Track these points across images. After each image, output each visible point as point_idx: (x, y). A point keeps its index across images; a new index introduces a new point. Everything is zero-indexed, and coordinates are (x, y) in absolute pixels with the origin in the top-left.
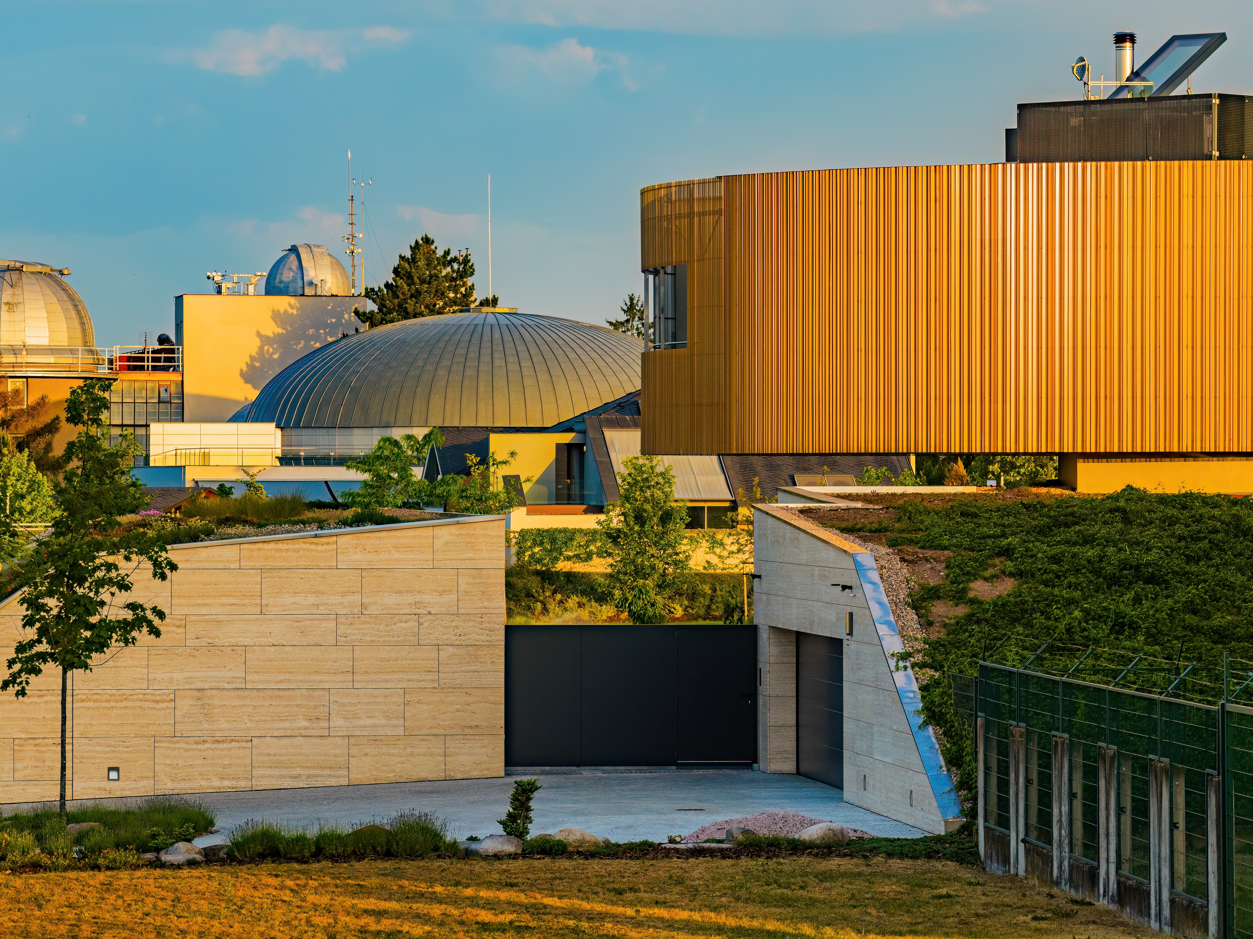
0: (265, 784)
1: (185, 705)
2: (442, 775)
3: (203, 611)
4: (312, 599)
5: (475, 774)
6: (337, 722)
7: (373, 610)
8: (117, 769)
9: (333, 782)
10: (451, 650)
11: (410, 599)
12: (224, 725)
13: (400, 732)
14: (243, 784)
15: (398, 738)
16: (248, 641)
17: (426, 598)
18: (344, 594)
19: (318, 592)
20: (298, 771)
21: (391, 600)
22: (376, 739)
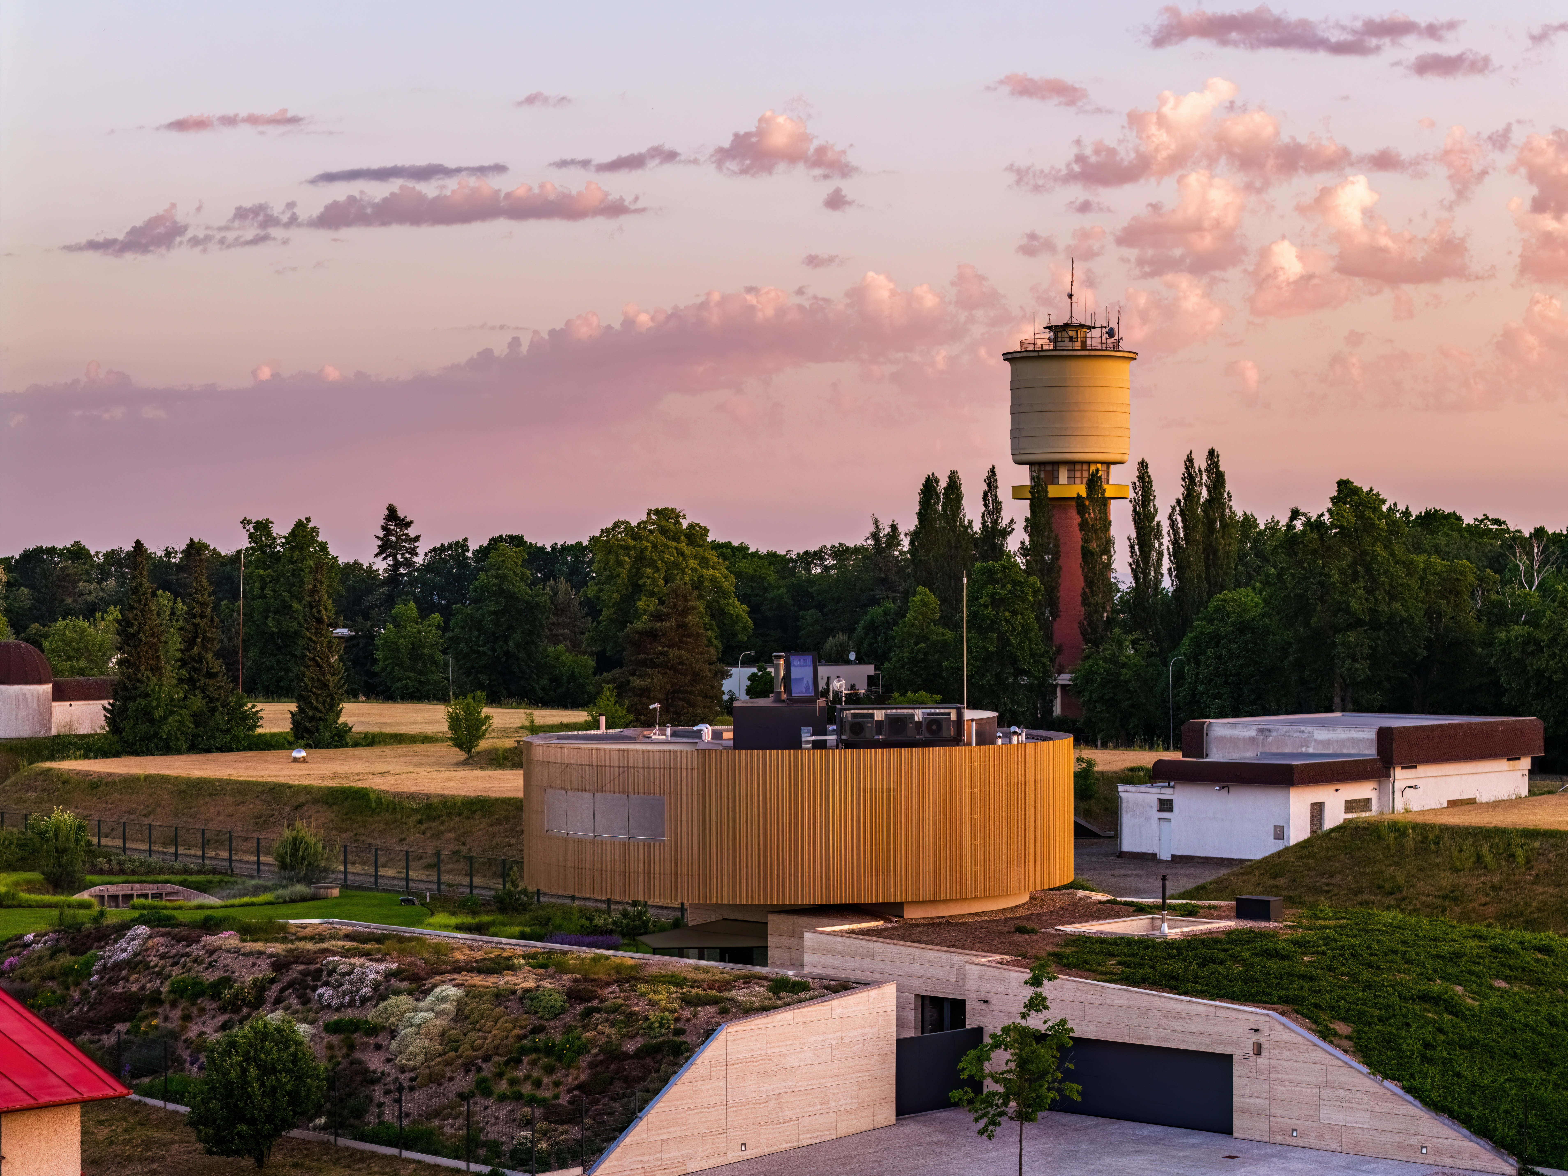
0: (804, 1143)
1: (772, 1103)
2: (872, 1127)
3: (779, 1050)
4: (822, 1037)
5: (885, 1124)
6: (832, 1104)
7: (846, 1040)
8: (744, 1144)
9: (830, 1138)
10: (875, 1058)
11: (860, 1032)
12: (787, 1113)
13: (856, 1106)
14: (795, 1145)
15: (855, 1109)
16: (797, 1064)
17: (867, 1030)
18: (835, 1032)
19: (825, 1033)
20: (817, 1134)
21: (853, 1033)
22: (847, 1112)
